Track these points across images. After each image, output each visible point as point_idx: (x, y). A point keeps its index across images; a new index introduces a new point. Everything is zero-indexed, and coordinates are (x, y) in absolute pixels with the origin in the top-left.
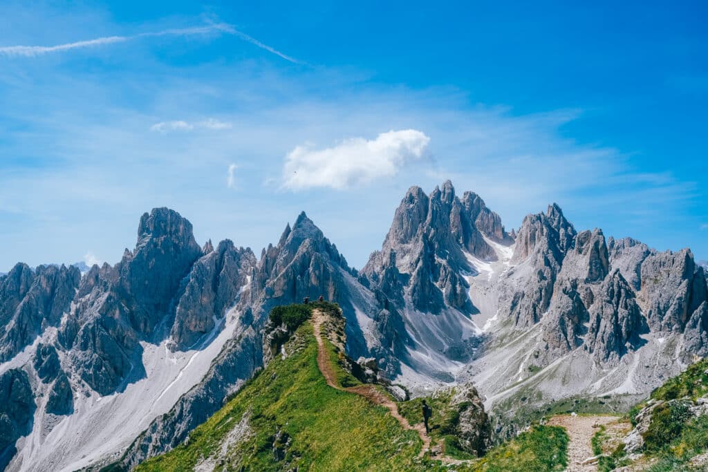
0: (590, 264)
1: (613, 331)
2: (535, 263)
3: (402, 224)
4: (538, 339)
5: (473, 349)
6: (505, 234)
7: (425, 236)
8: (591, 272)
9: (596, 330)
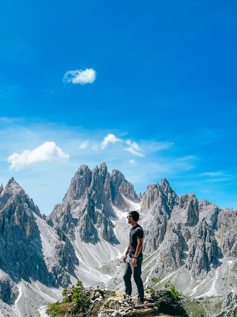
0: (188, 214)
1: (203, 256)
2: (154, 213)
3: (75, 187)
4: (157, 261)
5: (117, 267)
6: (136, 196)
7: (89, 195)
8: (189, 219)
9: (192, 255)
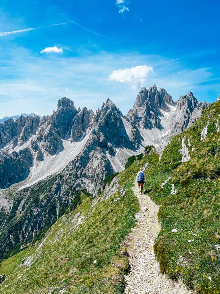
2: (183, 112)
3: (139, 100)
6: (173, 102)
7: (147, 104)
